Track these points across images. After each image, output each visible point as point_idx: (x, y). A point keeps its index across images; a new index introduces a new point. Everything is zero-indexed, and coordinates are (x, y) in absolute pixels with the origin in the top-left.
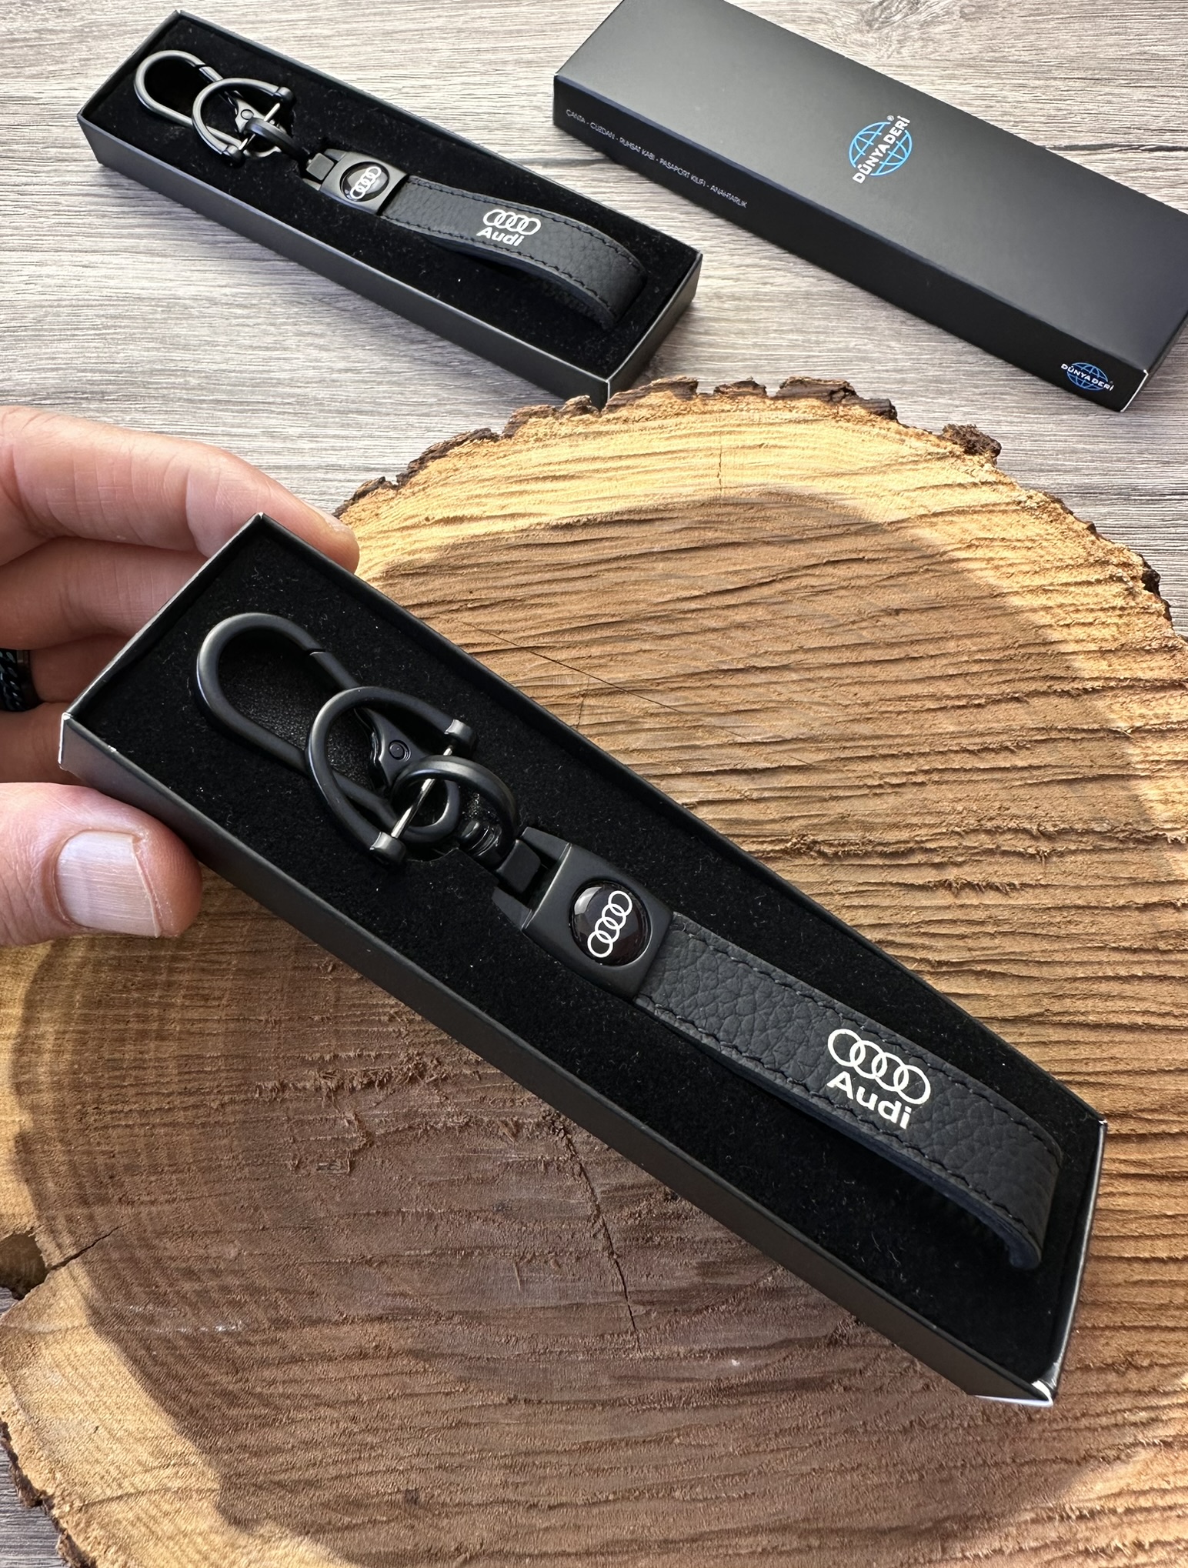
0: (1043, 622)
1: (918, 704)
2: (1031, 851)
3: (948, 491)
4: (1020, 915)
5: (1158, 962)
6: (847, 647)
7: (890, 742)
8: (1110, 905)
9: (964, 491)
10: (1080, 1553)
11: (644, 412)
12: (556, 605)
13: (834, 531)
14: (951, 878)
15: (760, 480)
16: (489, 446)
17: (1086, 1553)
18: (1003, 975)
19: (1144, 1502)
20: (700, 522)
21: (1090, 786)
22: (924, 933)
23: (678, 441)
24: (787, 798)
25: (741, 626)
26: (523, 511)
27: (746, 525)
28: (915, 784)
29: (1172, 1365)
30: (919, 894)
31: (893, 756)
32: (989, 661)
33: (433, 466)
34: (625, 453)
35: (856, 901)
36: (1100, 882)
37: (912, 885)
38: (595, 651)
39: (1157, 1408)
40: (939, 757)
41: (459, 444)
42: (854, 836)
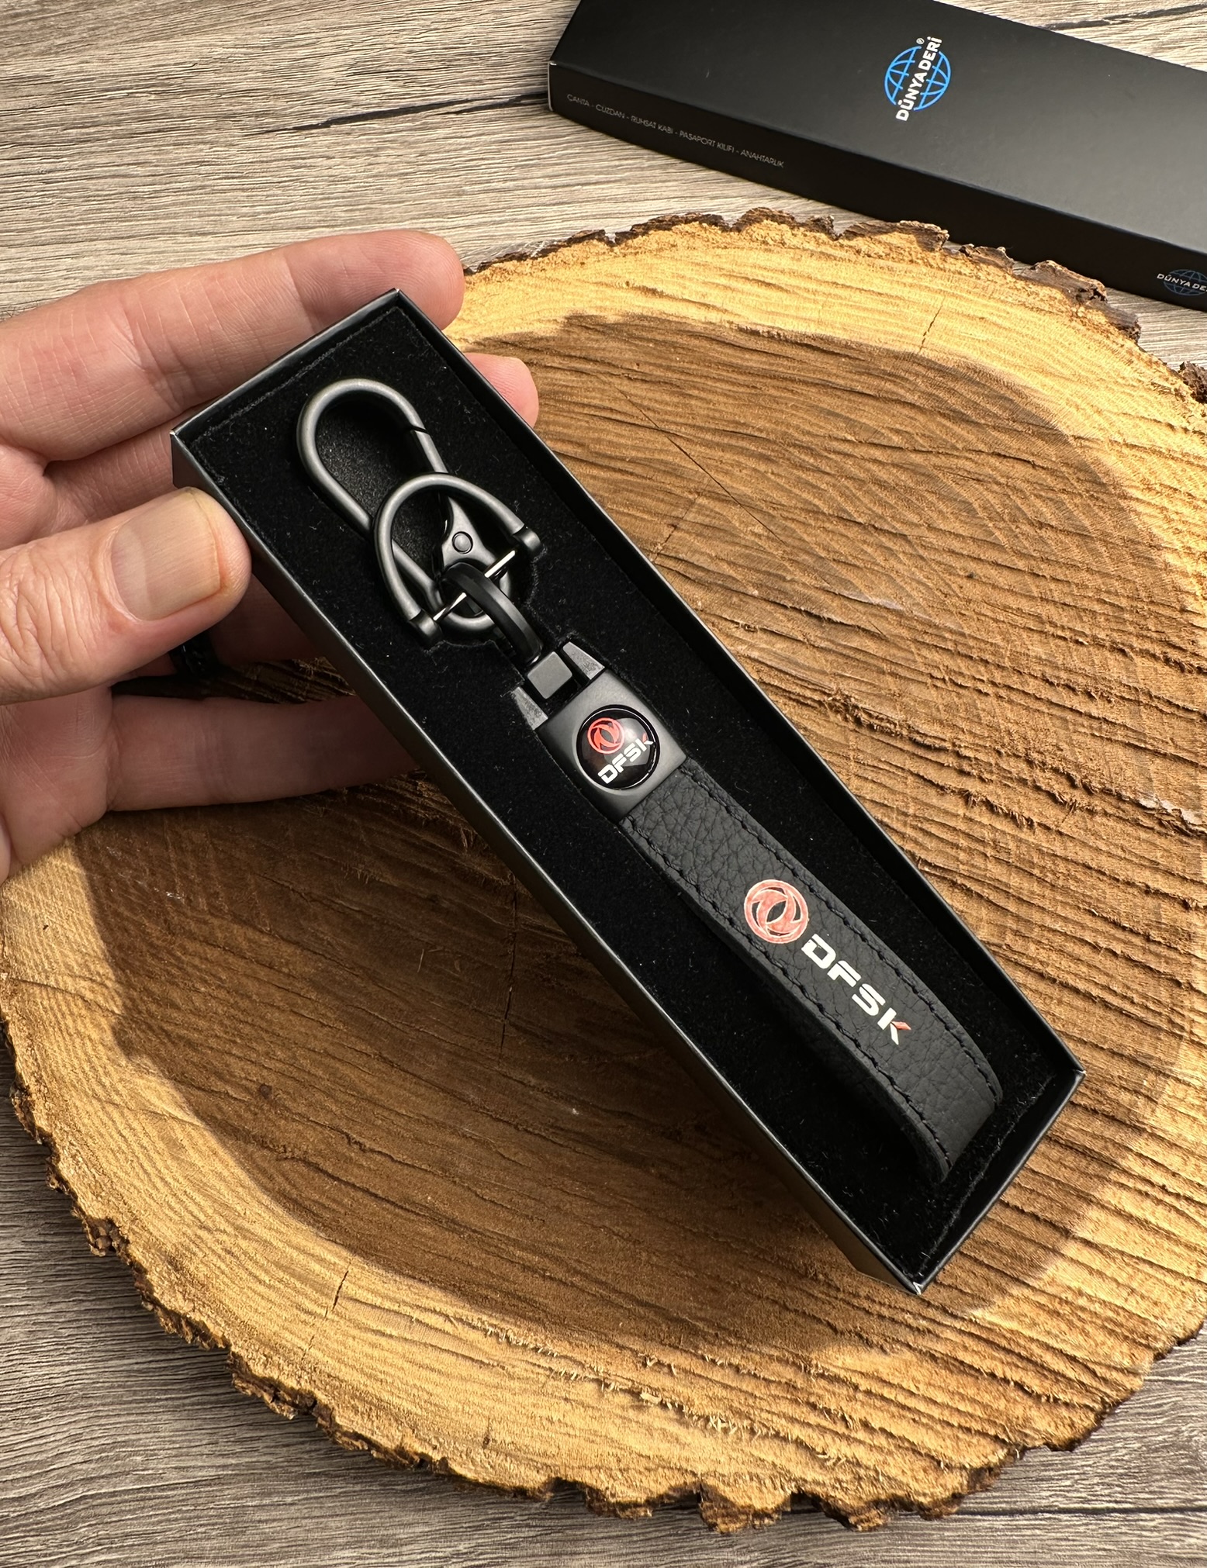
0: (1188, 588)
1: (1020, 621)
2: (1066, 798)
3: (1156, 428)
4: (1024, 849)
5: (1144, 949)
6: (974, 540)
7: (971, 643)
8: (1121, 878)
9: (1168, 431)
10: (808, 1403)
11: (880, 249)
12: (709, 402)
13: (1016, 426)
14: (972, 791)
15: (964, 350)
16: (715, 233)
17: (814, 1406)
18: (980, 896)
19: (886, 1392)
20: (885, 372)
21: (1158, 761)
22: (921, 829)
23: (901, 287)
24: (848, 657)
25: (881, 484)
26: (719, 305)
27: (930, 390)
28: (980, 692)
29: (972, 1296)
30: (932, 792)
31: (971, 658)
32: (1112, 605)
33: (655, 236)
34: (840, 282)
35: (870, 775)
36: (1120, 852)
37: (930, 782)
38: (728, 456)
39: (939, 1324)
40: (1015, 678)
41: (687, 221)
42: (897, 716)
